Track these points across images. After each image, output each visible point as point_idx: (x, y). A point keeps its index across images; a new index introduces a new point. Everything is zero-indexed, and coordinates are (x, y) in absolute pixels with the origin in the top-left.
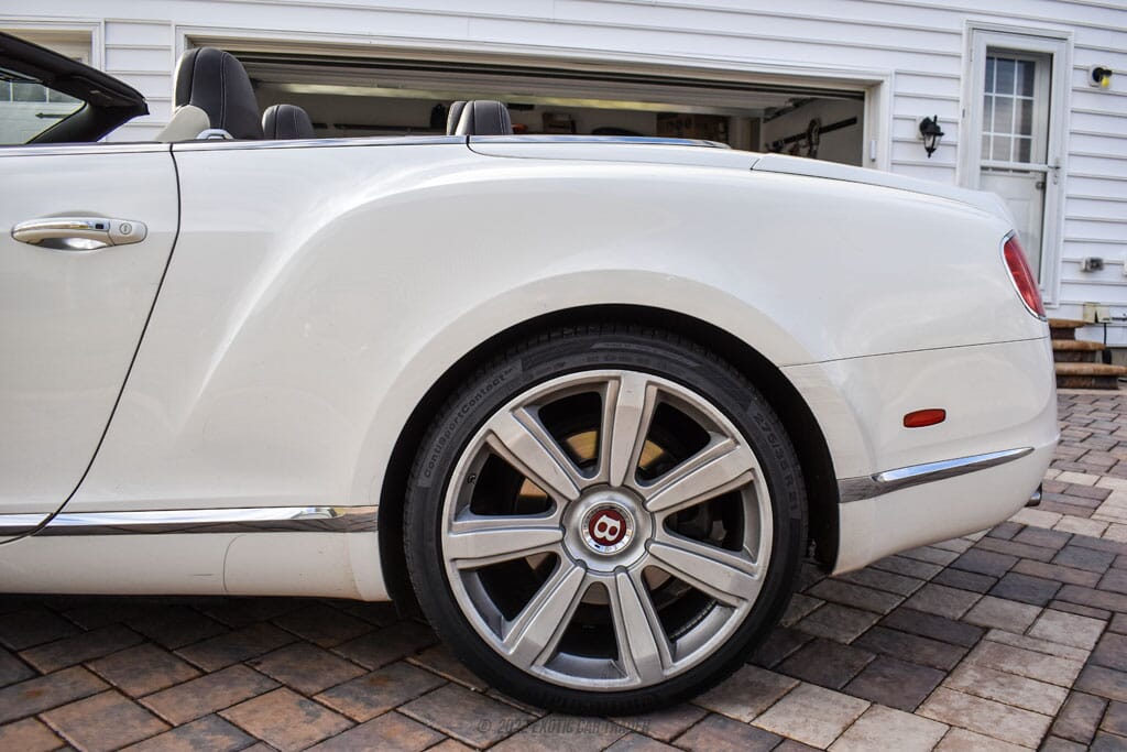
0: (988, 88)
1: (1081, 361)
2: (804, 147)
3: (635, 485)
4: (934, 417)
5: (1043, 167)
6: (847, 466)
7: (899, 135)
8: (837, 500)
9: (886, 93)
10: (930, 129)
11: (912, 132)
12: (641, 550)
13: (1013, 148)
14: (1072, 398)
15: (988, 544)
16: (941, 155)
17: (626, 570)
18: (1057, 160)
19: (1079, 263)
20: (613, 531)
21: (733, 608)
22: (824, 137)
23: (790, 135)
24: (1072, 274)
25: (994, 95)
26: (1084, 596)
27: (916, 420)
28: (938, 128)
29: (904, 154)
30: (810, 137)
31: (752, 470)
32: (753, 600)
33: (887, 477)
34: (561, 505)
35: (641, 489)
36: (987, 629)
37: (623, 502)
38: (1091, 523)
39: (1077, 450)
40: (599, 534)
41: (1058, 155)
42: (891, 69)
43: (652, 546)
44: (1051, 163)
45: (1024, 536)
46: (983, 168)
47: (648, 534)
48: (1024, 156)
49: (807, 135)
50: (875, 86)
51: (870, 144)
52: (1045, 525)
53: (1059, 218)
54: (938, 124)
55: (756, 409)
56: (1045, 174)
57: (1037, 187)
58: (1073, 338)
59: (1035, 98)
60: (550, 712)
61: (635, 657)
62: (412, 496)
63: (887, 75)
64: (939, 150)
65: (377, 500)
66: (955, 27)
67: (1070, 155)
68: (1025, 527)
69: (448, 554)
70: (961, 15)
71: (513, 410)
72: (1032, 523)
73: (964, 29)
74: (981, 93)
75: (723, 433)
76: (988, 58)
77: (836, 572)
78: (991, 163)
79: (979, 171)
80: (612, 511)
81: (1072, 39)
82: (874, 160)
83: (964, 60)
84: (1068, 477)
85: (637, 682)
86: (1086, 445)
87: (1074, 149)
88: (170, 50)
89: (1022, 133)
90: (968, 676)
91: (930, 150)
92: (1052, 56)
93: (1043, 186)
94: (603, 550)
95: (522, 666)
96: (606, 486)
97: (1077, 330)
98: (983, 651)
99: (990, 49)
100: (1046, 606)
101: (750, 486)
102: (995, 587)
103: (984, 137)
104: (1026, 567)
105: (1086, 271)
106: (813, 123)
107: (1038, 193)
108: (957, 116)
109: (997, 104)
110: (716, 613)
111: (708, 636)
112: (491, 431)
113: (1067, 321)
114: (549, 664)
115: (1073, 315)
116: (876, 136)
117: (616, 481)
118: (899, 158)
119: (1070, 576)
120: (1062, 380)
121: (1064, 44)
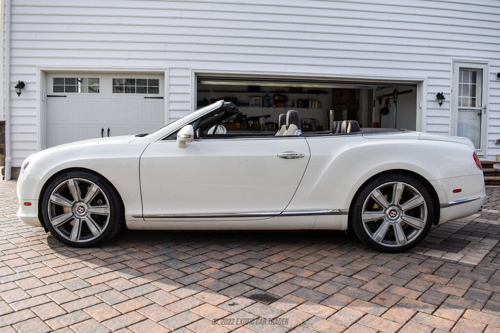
0: (460, 81)
1: (496, 176)
2: (392, 99)
3: (399, 205)
4: (459, 191)
5: (480, 108)
6: (442, 201)
7: (429, 99)
8: (440, 208)
9: (425, 85)
10: (440, 97)
11: (434, 97)
12: (400, 218)
13: (469, 102)
14: (493, 188)
15: (468, 226)
16: (445, 105)
17: (397, 222)
18: (485, 106)
19: (494, 141)
20: (394, 214)
21: (419, 230)
22: (399, 96)
23: (386, 94)
24: (492, 145)
25: (462, 83)
26: (494, 236)
27: (455, 191)
28: (443, 97)
29: (431, 105)
30: (394, 96)
31: (423, 201)
32: (423, 228)
33: (450, 203)
34: (384, 209)
35: (400, 206)
36: (470, 241)
37: (396, 208)
38: (496, 222)
39: (493, 204)
40: (391, 215)
41: (486, 104)
42: (427, 76)
43: (403, 217)
44: (483, 107)
45: (478, 224)
46: (459, 109)
47: (401, 215)
48: (473, 105)
49: (393, 94)
50: (421, 82)
51: (419, 102)
52: (484, 222)
53: (486, 126)
54: (443, 95)
55: (424, 189)
56: (481, 110)
57: (478, 115)
58: (493, 168)
59: (477, 84)
60: (381, 252)
61: (400, 240)
62: (356, 207)
63: (425, 79)
64: (444, 103)
65: (349, 208)
66: (449, 62)
67: (490, 103)
68: (478, 223)
69: (363, 219)
70: (450, 57)
71: (376, 190)
72: (480, 222)
73: (451, 62)
74: (458, 83)
75: (417, 194)
76: (460, 70)
77: (439, 223)
78: (462, 107)
79: (458, 110)
80: (394, 210)
81: (490, 64)
82: (421, 108)
83: (451, 72)
84: (490, 211)
85: (400, 245)
86: (497, 203)
87: (491, 101)
88: (189, 77)
89: (472, 96)
90: (467, 248)
91: (441, 104)
92: (482, 69)
93: (480, 115)
94: (392, 218)
95: (377, 242)
96: (393, 205)
97: (494, 165)
98: (470, 245)
99: (460, 68)
100: (485, 238)
101: (423, 205)
102: (471, 234)
103: (459, 98)
104: (479, 230)
105: (496, 144)
106: (395, 91)
107: (479, 117)
108: (449, 92)
109: (463, 86)
110: (415, 232)
111: (414, 235)
112: (372, 194)
113: (491, 162)
114: (382, 242)
115: (493, 159)
116: (421, 99)
117: (396, 204)
118: (429, 107)
119: (491, 232)
120: (487, 182)
121: (487, 65)
